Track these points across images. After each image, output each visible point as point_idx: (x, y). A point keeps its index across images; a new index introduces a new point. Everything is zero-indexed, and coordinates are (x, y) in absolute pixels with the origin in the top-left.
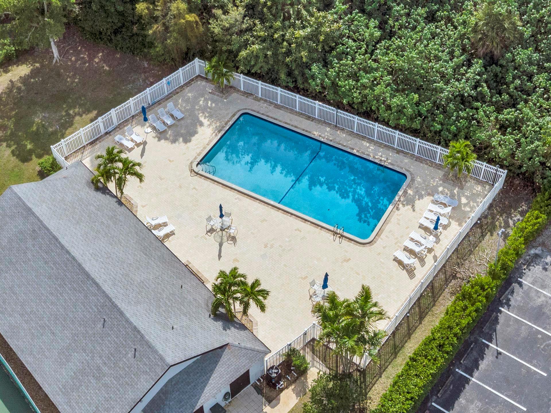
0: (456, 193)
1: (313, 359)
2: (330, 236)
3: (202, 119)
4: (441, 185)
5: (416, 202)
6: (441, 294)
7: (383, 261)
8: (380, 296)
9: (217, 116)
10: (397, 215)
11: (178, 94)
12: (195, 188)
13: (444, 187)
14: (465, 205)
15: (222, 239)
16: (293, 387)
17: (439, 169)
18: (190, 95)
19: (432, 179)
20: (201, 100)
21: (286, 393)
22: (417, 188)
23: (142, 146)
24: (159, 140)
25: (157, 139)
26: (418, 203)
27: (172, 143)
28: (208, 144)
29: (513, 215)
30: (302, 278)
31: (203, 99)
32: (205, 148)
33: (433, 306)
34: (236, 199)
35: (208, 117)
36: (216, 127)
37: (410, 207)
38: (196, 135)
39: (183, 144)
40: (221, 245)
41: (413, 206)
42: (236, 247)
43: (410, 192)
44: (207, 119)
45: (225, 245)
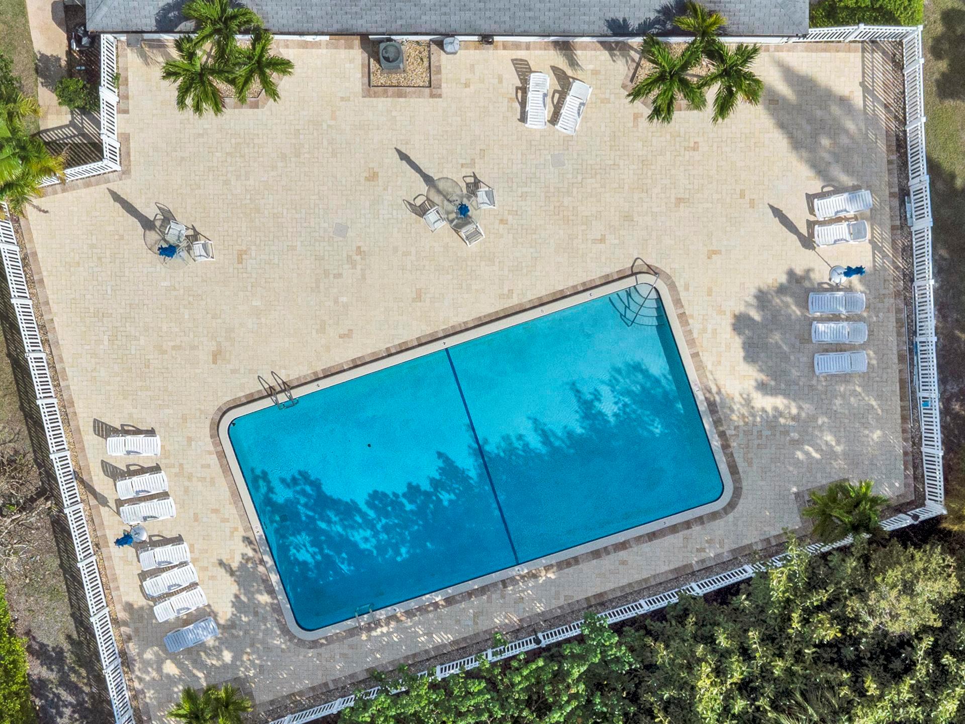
0: (195, 672)
1: (84, 135)
2: (289, 374)
3: (780, 402)
4: (233, 666)
5: (237, 587)
6: (32, 440)
7: (167, 411)
8: (106, 343)
9: (760, 435)
10: (236, 529)
11: (898, 417)
12: (602, 240)
13: (225, 666)
14: (160, 663)
15: (439, 192)
16: (63, 63)
17: (272, 702)
18: (877, 435)
19: (261, 666)
20: (838, 442)
21: (61, 45)
22: (265, 620)
23: (804, 230)
24: (791, 273)
25: (799, 271)
26: (229, 588)
27: (760, 291)
28: (695, 355)
29: (76, 716)
30: (245, 252)
31: (839, 449)
32: (691, 343)
33: (22, 404)
34: (511, 291)
35: (774, 417)
36: (732, 410)
37: (235, 565)
38: (741, 354)
39: (740, 308)
40: (428, 179)
41: (232, 573)
42: (400, 201)
43: (264, 598)
44: (769, 409)
45: (423, 188)
